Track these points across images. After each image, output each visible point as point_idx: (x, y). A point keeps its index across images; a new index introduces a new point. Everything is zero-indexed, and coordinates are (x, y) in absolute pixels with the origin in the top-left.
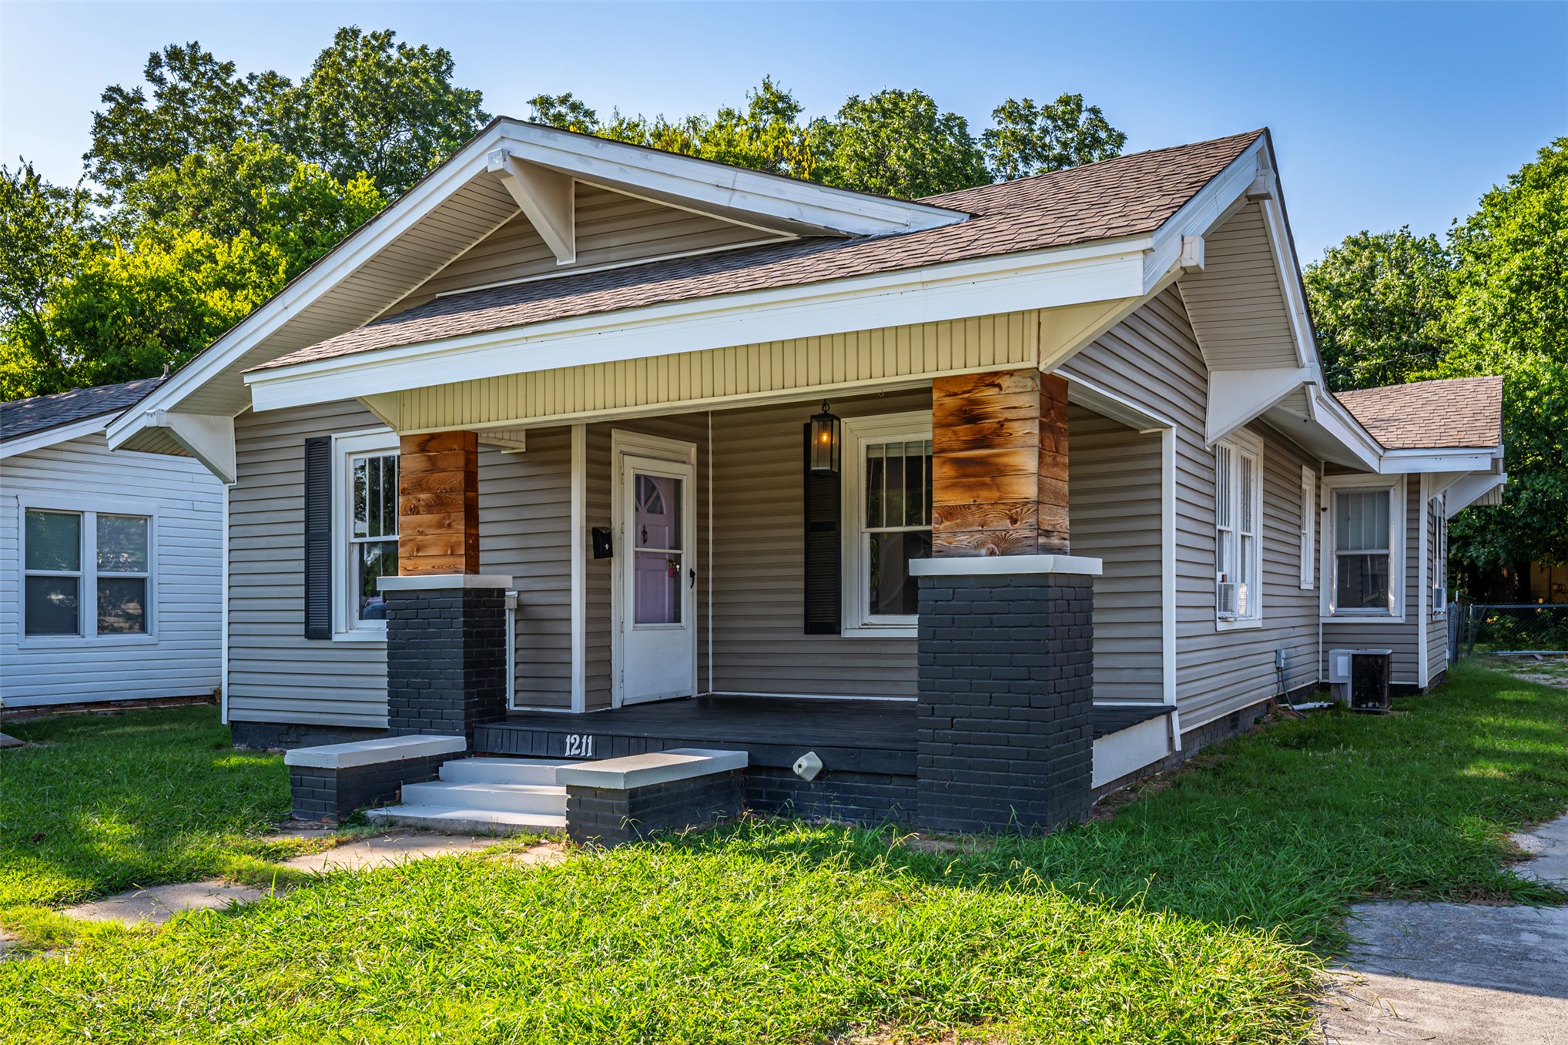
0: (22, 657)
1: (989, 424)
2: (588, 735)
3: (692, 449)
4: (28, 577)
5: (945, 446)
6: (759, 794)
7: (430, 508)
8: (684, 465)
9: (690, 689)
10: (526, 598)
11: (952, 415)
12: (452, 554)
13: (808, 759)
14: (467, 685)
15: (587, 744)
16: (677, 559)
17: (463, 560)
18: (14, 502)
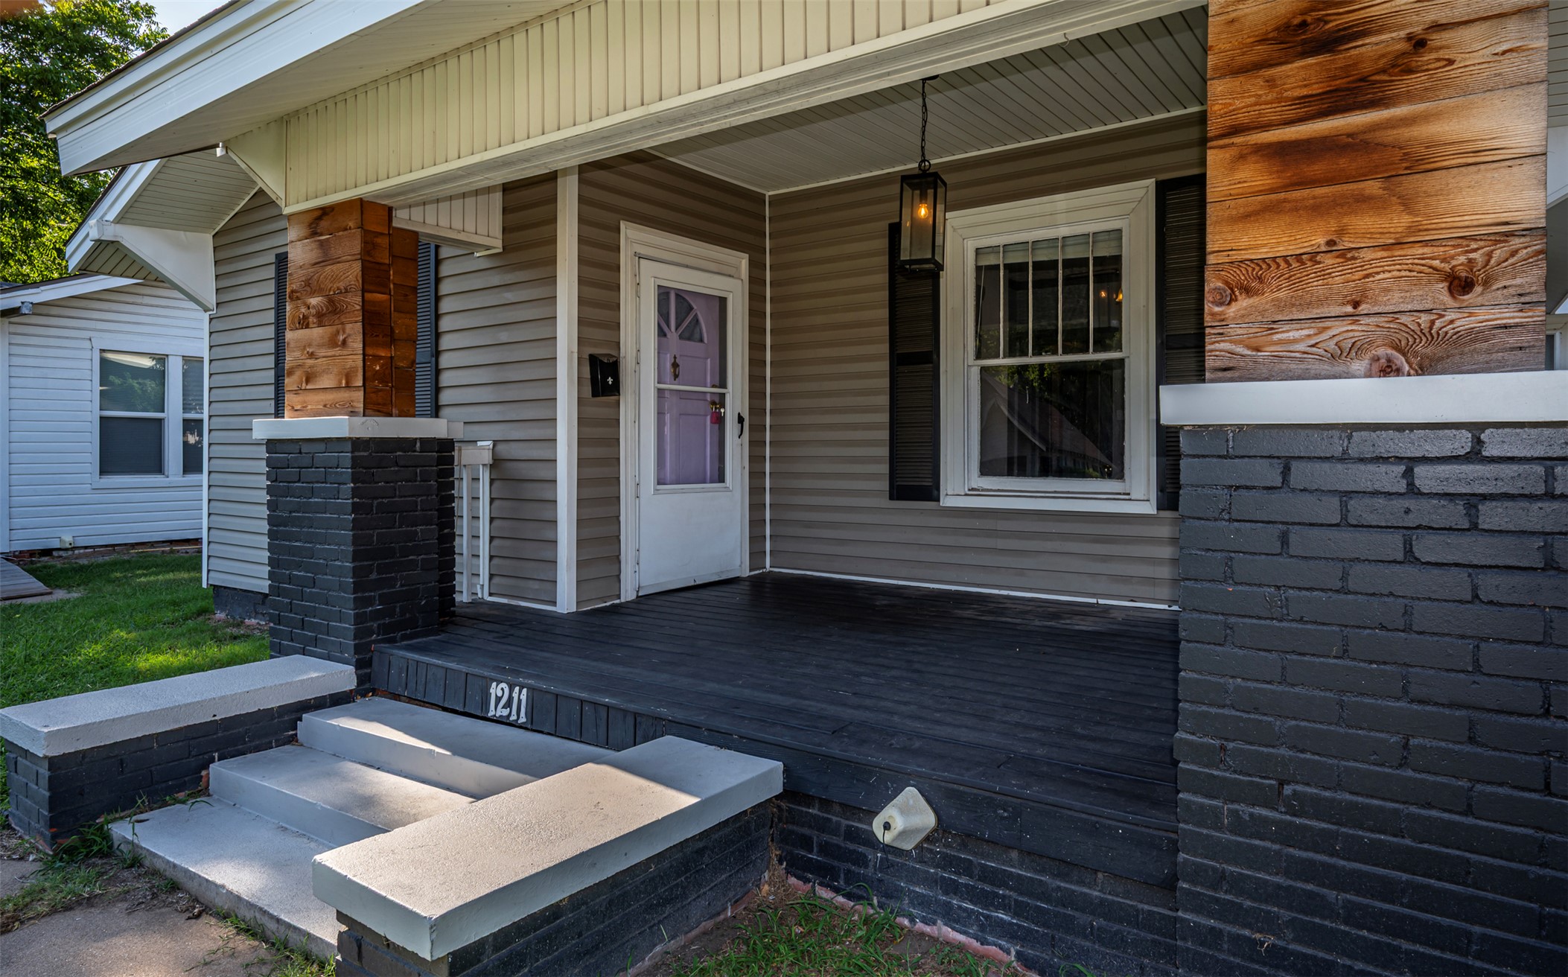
0: (97, 497)
1: (1369, 49)
2: (522, 688)
3: (743, 261)
4: (102, 418)
5: (1243, 118)
6: (806, 843)
7: (321, 318)
8: (731, 279)
9: (740, 565)
10: (505, 451)
11: (1263, 41)
12: (348, 386)
13: (904, 811)
14: (358, 587)
15: (520, 701)
16: (720, 401)
17: (360, 394)
18: (87, 344)
